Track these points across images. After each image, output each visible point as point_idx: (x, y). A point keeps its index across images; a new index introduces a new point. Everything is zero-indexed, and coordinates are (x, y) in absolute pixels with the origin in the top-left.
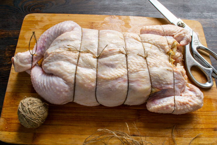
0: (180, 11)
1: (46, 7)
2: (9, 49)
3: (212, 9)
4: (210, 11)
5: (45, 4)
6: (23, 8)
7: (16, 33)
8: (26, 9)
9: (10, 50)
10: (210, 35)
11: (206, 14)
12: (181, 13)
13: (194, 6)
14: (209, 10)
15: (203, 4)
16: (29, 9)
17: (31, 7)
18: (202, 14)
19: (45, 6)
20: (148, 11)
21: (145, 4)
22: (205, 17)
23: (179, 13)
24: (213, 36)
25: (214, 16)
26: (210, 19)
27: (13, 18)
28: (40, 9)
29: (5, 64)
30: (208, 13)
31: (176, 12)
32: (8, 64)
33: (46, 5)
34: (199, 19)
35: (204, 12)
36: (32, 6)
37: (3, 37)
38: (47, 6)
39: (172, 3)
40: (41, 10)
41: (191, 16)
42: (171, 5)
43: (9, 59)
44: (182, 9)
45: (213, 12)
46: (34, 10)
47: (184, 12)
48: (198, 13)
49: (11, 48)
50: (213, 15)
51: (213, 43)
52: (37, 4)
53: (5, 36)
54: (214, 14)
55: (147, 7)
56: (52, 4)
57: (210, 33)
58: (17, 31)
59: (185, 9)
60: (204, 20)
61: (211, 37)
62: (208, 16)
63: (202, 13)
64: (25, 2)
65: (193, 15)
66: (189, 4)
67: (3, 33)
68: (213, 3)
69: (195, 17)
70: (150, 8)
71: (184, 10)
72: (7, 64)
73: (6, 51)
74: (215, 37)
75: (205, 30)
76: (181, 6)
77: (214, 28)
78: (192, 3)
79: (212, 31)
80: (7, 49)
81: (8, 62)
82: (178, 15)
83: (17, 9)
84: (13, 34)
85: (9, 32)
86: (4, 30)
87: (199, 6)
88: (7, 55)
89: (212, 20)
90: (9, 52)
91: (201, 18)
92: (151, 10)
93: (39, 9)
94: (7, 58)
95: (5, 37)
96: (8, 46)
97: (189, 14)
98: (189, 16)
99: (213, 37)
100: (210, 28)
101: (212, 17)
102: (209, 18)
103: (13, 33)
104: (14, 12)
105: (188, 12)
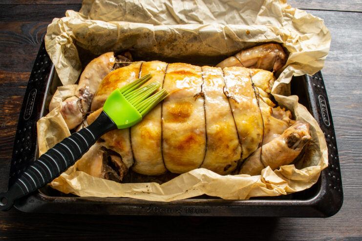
2: (10, 101)
4: (335, 47)
6: (37, 37)
7: (22, 76)
9: (11, 104)
10: (333, 88)
24: (338, 88)
27: (19, 53)
32: (8, 126)
43: (9, 118)
45: (339, 49)
49: (13, 100)
51: (336, 100)
62: (332, 56)
64: (40, 27)
68: (340, 34)
73: (6, 105)
77: (340, 76)
83: (26, 39)
84: (18, 78)
85: (11, 74)
88: (7, 111)
90: (10, 107)
94: (6, 116)
96: (8, 98)
99: (337, 90)
100: (334, 75)
101: (338, 58)
103: (18, 76)
104: (21, 43)
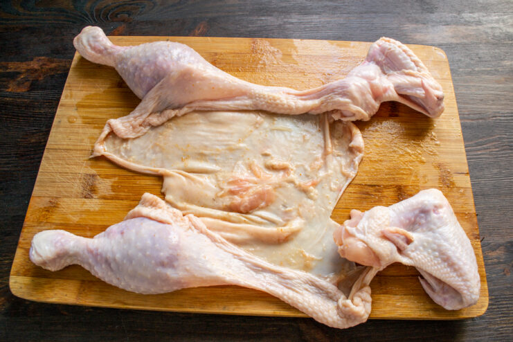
0: (414, 11)
1: (141, 9)
3: (479, 6)
5: (137, 5)
8: (100, 15)
11: (467, 16)
12: (417, 16)
14: (472, 8)
16: (106, 15)
17: (110, 11)
18: (459, 17)
19: (138, 8)
20: (349, 13)
22: (466, 21)
23: (413, 15)
25: (484, 19)
26: (477, 25)
28: (129, 15)
30: (471, 15)
31: (408, 13)
33: (140, 7)
35: (463, 11)
36: (112, 9)
37: (53, 73)
38: (142, 8)
40: (131, 17)
41: (438, 20)
44: (419, 8)
46: (116, 16)
47: (422, 13)
48: (450, 15)
50: (481, 18)
52: (122, 5)
53: (58, 70)
54: (484, 16)
55: (347, 4)
56: (154, 3)
57: (477, 54)
59: (426, 7)
60: (465, 27)
61: (480, 62)
63: (459, 14)
65: (441, 18)
67: (53, 65)
69: (446, 21)
71: (423, 9)
74: (486, 61)
75: (468, 48)
79: (481, 49)
82: (410, 19)
86: (55, 59)
89: (480, 27)
91: (458, 25)
93: (126, 15)
95: (58, 72)
97: (433, 16)
98: (433, 22)
102: (474, 24)
105: (432, 13)
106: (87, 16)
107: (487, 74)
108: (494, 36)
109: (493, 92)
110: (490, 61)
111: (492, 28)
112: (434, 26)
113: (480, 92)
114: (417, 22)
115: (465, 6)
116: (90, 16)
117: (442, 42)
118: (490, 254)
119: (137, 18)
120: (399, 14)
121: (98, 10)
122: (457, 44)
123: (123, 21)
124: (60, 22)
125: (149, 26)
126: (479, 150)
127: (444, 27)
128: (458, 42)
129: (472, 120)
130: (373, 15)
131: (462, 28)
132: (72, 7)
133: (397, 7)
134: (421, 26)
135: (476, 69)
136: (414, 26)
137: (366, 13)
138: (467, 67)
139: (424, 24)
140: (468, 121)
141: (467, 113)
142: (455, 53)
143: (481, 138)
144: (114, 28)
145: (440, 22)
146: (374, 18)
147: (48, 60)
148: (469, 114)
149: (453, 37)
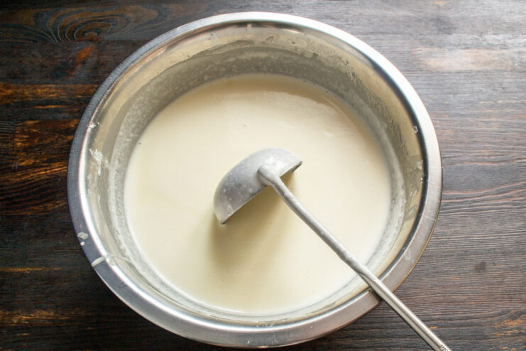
0: (429, 32)
1: (112, 27)
3: (505, 26)
5: (108, 22)
8: (64, 33)
11: (490, 38)
12: (432, 37)
13: (464, 19)
14: (497, 28)
15: (485, 14)
16: (71, 33)
17: (76, 28)
18: (481, 39)
19: (109, 25)
21: (345, 16)
22: (488, 44)
23: (427, 36)
25: (510, 41)
26: (502, 49)
28: (98, 33)
29: (14, 167)
30: (495, 36)
31: (421, 35)
33: (111, 24)
34: (475, 50)
35: (486, 32)
36: (79, 26)
37: (8, 102)
38: (114, 25)
39: (410, 14)
40: (100, 36)
41: (456, 43)
42: (408, 17)
44: (434, 28)
46: (83, 35)
47: (438, 34)
48: (471, 36)
50: (507, 41)
52: (90, 21)
53: (15, 98)
54: (510, 39)
55: (350, 23)
56: (127, 19)
57: (501, 84)
58: (43, 86)
59: (442, 27)
60: (487, 51)
61: (503, 93)
63: (481, 36)
65: (460, 40)
66: (451, 15)
67: (10, 92)
69: (465, 44)
70: (358, 27)
71: (440, 30)
72: (19, 167)
74: (511, 92)
75: (490, 76)
76: (432, 20)
78: (459, 12)
79: (506, 78)
80: (18, 130)
81: (22, 161)
82: (424, 41)
86: (12, 85)
87: (475, 18)
89: (505, 51)
91: (479, 49)
92: (361, 31)
93: (96, 34)
95: (15, 101)
97: (452, 38)
98: (451, 44)
102: (498, 48)
105: (449, 34)
106: (50, 34)
107: (512, 108)
108: (521, 62)
109: (518, 129)
110: (516, 92)
111: (519, 52)
112: (450, 50)
113: (503, 130)
114: (432, 45)
115: (489, 26)
116: (53, 34)
117: (460, 69)
118: (509, 323)
119: (107, 37)
120: (411, 35)
121: (63, 28)
122: (479, 71)
123: (91, 40)
124: (19, 41)
125: (121, 47)
126: (500, 199)
127: (464, 51)
128: (479, 69)
129: (493, 162)
130: (381, 36)
131: (484, 53)
132: (34, 23)
133: (408, 26)
134: (436, 49)
135: (500, 102)
136: (428, 49)
137: (372, 33)
138: (489, 100)
139: (441, 47)
140: (489, 164)
141: (487, 154)
142: (475, 83)
143: (503, 184)
144: (80, 49)
145: (459, 45)
146: (382, 40)
147: (4, 86)
148: (489, 156)
149: (473, 63)
